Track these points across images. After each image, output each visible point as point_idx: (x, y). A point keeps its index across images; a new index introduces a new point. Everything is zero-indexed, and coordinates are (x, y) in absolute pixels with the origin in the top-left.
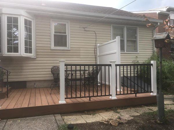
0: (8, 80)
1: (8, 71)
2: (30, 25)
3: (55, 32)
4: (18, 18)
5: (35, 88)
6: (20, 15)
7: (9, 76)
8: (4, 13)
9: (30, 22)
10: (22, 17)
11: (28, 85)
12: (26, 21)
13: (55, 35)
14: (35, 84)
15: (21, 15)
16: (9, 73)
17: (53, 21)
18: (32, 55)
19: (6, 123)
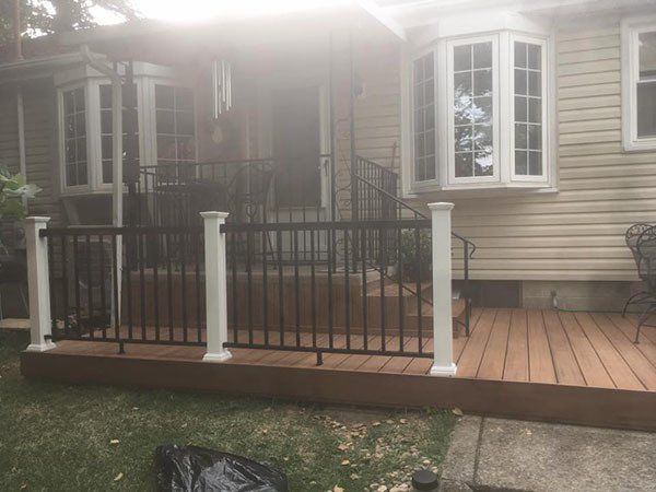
0: (466, 274)
1: (466, 243)
2: (535, 63)
3: (642, 74)
4: (491, 43)
5: (556, 310)
6: (498, 32)
7: (470, 262)
8: (442, 39)
9: (536, 50)
10: (505, 37)
11: (527, 296)
12: (519, 48)
14: (554, 294)
15: (503, 30)
16: (470, 251)
17: (631, 26)
18: (543, 181)
19: (481, 431)
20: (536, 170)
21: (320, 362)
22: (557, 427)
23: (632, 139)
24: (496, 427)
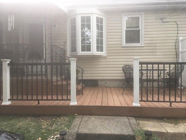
0: (82, 78)
1: (82, 69)
2: (102, 23)
3: (127, 28)
4: (90, 16)
5: (106, 87)
6: (92, 14)
7: (83, 75)
8: (78, 14)
9: (102, 19)
10: (94, 15)
11: (99, 83)
12: (97, 18)
13: (126, 31)
14: (106, 83)
15: (93, 13)
16: (83, 72)
17: (124, 15)
18: (103, 53)
19: (82, 119)
20: (102, 51)
21: (39, 103)
22: (101, 117)
23: (124, 44)
24: (86, 118)
